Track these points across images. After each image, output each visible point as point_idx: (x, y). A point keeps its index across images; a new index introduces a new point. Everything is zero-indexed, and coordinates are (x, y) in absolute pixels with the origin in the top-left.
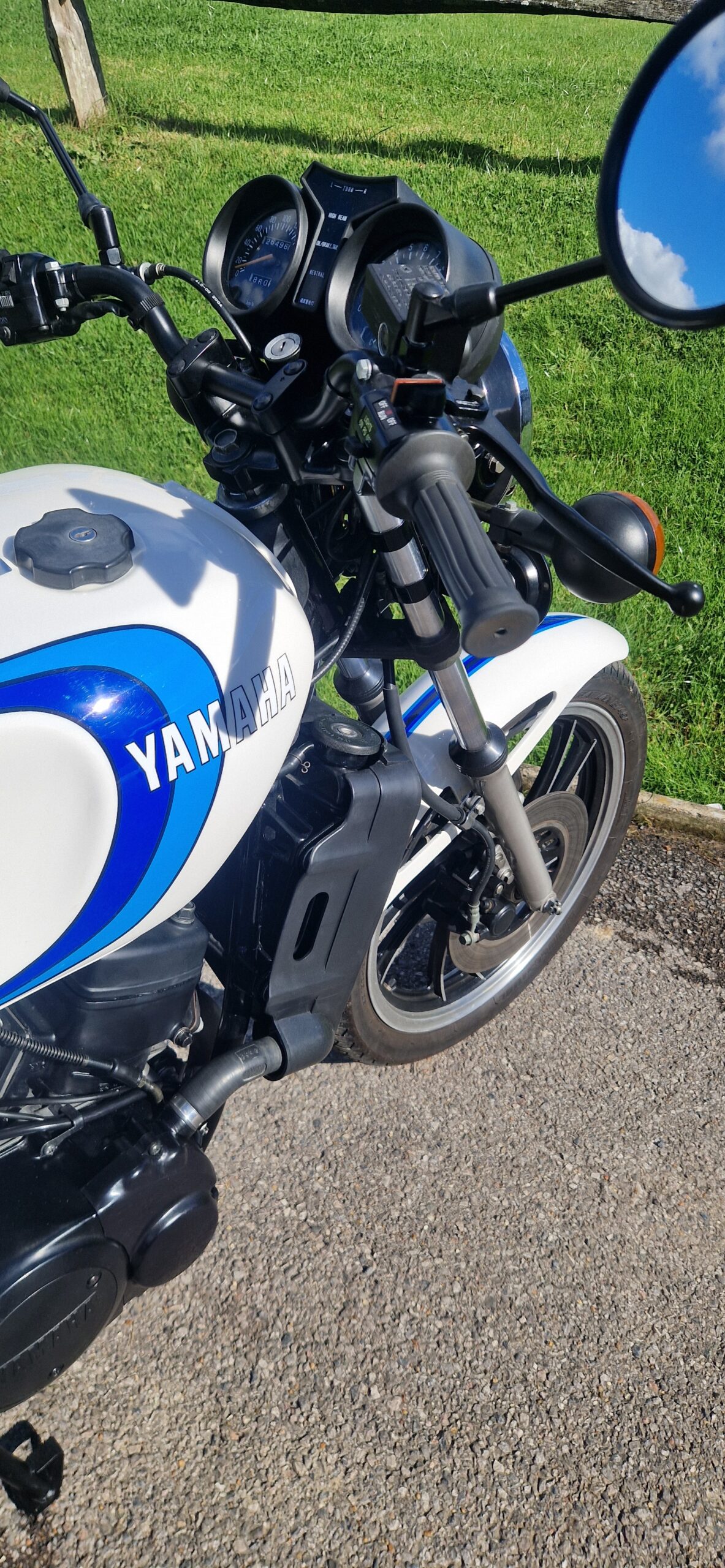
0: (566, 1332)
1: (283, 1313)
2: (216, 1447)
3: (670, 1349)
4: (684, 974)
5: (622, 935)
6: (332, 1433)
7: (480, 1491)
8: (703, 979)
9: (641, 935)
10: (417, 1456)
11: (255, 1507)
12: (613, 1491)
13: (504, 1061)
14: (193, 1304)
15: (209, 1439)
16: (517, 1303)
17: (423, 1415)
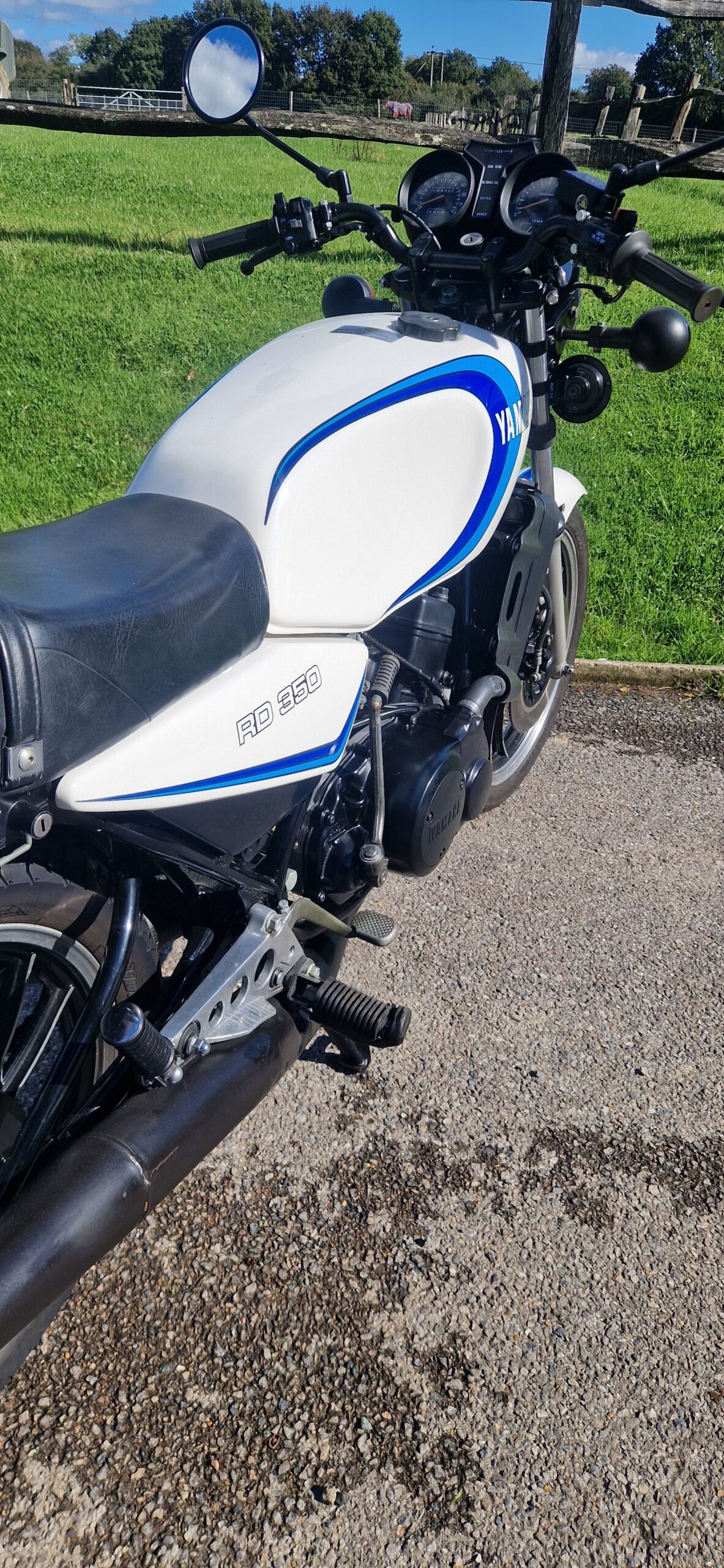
0: (644, 927)
1: (461, 954)
2: (457, 1020)
3: (709, 922)
4: (625, 752)
5: (574, 739)
6: (527, 998)
7: (632, 1003)
8: (640, 754)
9: (586, 738)
10: (585, 998)
11: (500, 1039)
12: (709, 986)
13: (533, 813)
14: (399, 961)
15: (450, 1018)
16: (607, 920)
17: (579, 979)
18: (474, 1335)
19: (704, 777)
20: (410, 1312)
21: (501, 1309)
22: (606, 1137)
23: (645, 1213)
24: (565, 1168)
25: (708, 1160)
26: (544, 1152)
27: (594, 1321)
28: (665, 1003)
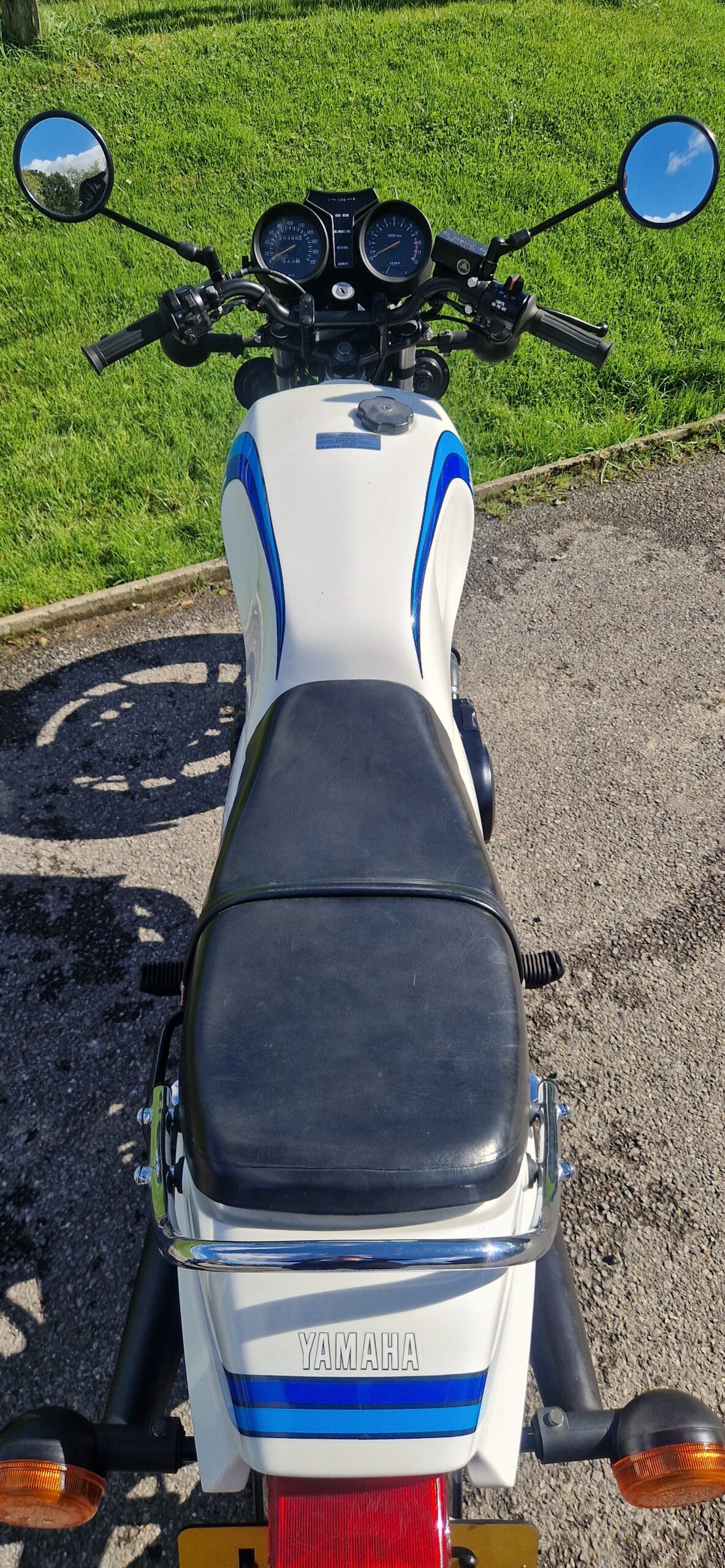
0: (529, 766)
3: (565, 743)
7: (560, 833)
10: (529, 843)
12: (597, 796)
16: (502, 772)
17: (516, 831)
18: (623, 1115)
19: (485, 612)
20: (579, 1125)
21: (627, 1091)
22: (608, 942)
23: (662, 982)
24: (599, 977)
25: (672, 925)
26: (580, 973)
27: (680, 1067)
28: (580, 824)
